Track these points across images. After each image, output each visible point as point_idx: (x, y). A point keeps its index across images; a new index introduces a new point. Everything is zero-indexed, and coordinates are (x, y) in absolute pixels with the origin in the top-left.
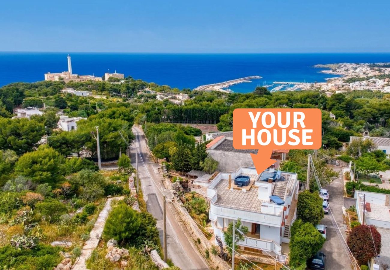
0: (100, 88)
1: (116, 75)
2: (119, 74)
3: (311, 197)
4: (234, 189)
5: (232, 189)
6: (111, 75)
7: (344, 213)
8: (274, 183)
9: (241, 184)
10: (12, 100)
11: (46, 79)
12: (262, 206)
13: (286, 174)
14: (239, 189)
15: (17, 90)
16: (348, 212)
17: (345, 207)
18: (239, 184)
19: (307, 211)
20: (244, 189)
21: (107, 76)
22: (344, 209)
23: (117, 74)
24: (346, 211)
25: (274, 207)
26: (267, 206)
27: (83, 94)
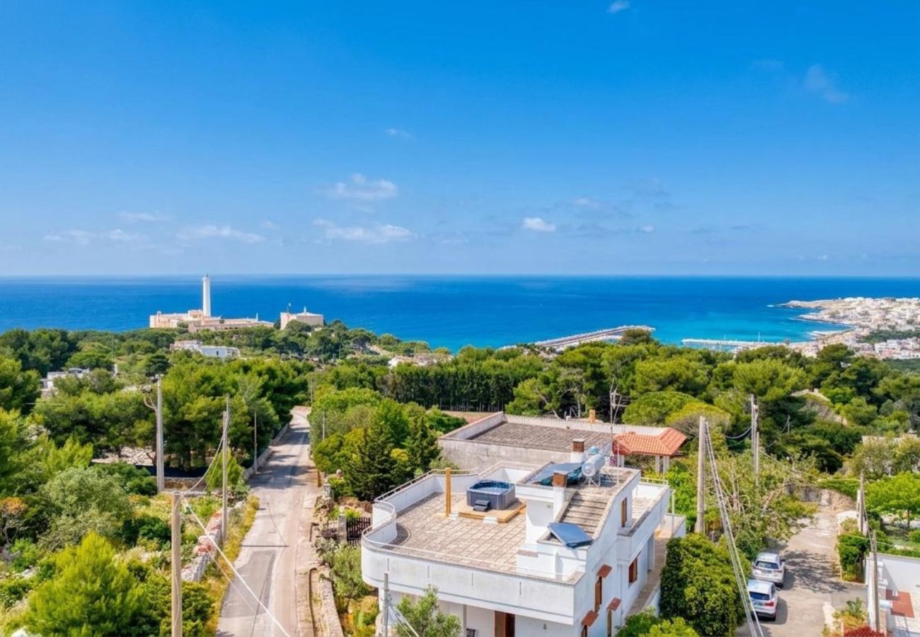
0: (259, 340)
1: (306, 316)
2: (311, 315)
3: (709, 551)
4: (462, 514)
5: (453, 517)
6: (294, 317)
7: (829, 620)
8: (572, 490)
9: (486, 502)
10: (46, 355)
11: (152, 325)
12: (520, 552)
13: (619, 471)
14: (475, 518)
15: (64, 335)
16: (839, 620)
17: (833, 605)
18: (478, 502)
19: (690, 592)
20: (491, 518)
21: (285, 319)
22: (829, 611)
23: (308, 314)
24: (836, 616)
25: (558, 557)
26: (535, 555)
27: (218, 353)
